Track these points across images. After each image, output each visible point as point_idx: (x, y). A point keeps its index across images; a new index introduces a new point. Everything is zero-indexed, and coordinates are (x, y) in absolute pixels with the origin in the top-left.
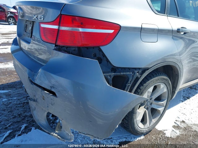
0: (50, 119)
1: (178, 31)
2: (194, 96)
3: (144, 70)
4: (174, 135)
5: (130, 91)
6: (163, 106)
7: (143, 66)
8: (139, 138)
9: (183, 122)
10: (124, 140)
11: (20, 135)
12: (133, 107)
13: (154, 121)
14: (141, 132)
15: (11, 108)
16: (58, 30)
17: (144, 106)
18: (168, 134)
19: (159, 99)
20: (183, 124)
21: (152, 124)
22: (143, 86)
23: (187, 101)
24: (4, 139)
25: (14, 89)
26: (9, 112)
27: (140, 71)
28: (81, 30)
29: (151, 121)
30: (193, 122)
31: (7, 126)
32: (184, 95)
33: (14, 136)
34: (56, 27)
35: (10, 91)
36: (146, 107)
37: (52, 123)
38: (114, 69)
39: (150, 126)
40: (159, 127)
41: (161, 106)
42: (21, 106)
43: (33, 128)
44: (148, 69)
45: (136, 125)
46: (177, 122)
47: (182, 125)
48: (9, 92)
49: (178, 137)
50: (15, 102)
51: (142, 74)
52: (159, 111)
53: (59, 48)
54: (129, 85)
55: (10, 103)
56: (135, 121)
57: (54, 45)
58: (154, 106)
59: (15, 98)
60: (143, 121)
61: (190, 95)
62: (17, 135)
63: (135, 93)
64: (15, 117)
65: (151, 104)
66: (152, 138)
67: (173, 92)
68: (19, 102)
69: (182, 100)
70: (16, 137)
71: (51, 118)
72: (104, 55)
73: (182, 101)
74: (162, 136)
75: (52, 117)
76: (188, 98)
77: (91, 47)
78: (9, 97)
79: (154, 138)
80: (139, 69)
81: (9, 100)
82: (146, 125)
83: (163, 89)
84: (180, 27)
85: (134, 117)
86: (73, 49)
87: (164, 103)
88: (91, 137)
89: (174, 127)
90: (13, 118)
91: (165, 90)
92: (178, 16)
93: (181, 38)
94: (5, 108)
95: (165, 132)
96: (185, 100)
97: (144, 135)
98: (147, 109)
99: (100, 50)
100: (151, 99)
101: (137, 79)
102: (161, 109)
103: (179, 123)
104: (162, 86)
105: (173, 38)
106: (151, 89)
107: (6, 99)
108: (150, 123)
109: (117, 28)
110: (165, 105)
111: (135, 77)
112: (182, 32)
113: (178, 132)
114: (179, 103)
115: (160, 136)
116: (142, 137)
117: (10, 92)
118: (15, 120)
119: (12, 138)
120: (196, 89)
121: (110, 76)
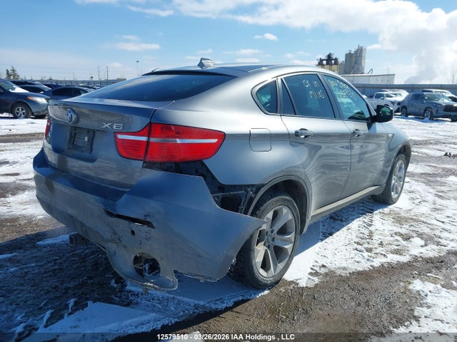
0: (112, 287)
1: (297, 134)
2: (338, 230)
3: (259, 187)
4: (311, 285)
5: (246, 213)
6: (291, 243)
7: (257, 182)
8: (262, 294)
9: (323, 266)
10: (241, 298)
11: (70, 314)
12: (250, 233)
13: (281, 266)
14: (264, 282)
15: (33, 280)
16: (148, 142)
17: (263, 243)
18: (303, 284)
19: (283, 231)
20: (323, 269)
21: (278, 270)
22: (259, 210)
23: (329, 239)
24: (47, 322)
25: (21, 251)
26: (32, 286)
27: (254, 189)
28: (179, 141)
29: (275, 265)
30: (338, 265)
31: (42, 305)
32: (324, 231)
33: (62, 317)
34: (144, 139)
35: (15, 254)
36: (267, 244)
37: (118, 292)
38: (222, 188)
39: (276, 273)
40: (288, 276)
41: (288, 242)
42: (51, 276)
43: (90, 303)
44: (263, 186)
45: (255, 271)
46: (315, 268)
47: (323, 271)
48: (14, 256)
49: (316, 285)
50: (36, 271)
51: (256, 193)
52: (286, 249)
53: (150, 165)
54: (243, 207)
55: (27, 273)
56: (254, 263)
57: (142, 162)
58: (278, 243)
59: (34, 264)
60: (265, 265)
61: (333, 230)
62: (66, 314)
63: (252, 215)
64: (48, 292)
65: (273, 239)
66: (281, 291)
67: (303, 222)
68: (43, 270)
69: (321, 237)
70: (65, 317)
71: (115, 285)
72: (208, 171)
73: (322, 240)
74: (294, 287)
75: (116, 283)
76: (331, 234)
77: (191, 162)
78: (20, 264)
79: (284, 291)
80: (253, 186)
81: (22, 269)
82: (270, 271)
83: (287, 215)
84: (298, 129)
85: (252, 256)
86: (169, 165)
87: (292, 236)
88: (201, 278)
89: (311, 274)
90: (46, 293)
91: (290, 217)
92: (295, 114)
93: (302, 143)
94: (23, 282)
95: (298, 282)
96: (326, 237)
97: (269, 289)
98: (269, 247)
99: (204, 165)
100: (272, 232)
101: (251, 200)
102: (289, 247)
103: (317, 269)
104: (285, 210)
105: (291, 144)
106: (270, 215)
107: (15, 268)
108: (275, 270)
109: (221, 136)
110: (293, 240)
111: (248, 197)
112: (302, 135)
113: (317, 280)
114: (316, 243)
115: (291, 286)
116: (266, 292)
117: (16, 256)
118: (51, 295)
119: (59, 319)
120: (342, 221)
121: (218, 197)
